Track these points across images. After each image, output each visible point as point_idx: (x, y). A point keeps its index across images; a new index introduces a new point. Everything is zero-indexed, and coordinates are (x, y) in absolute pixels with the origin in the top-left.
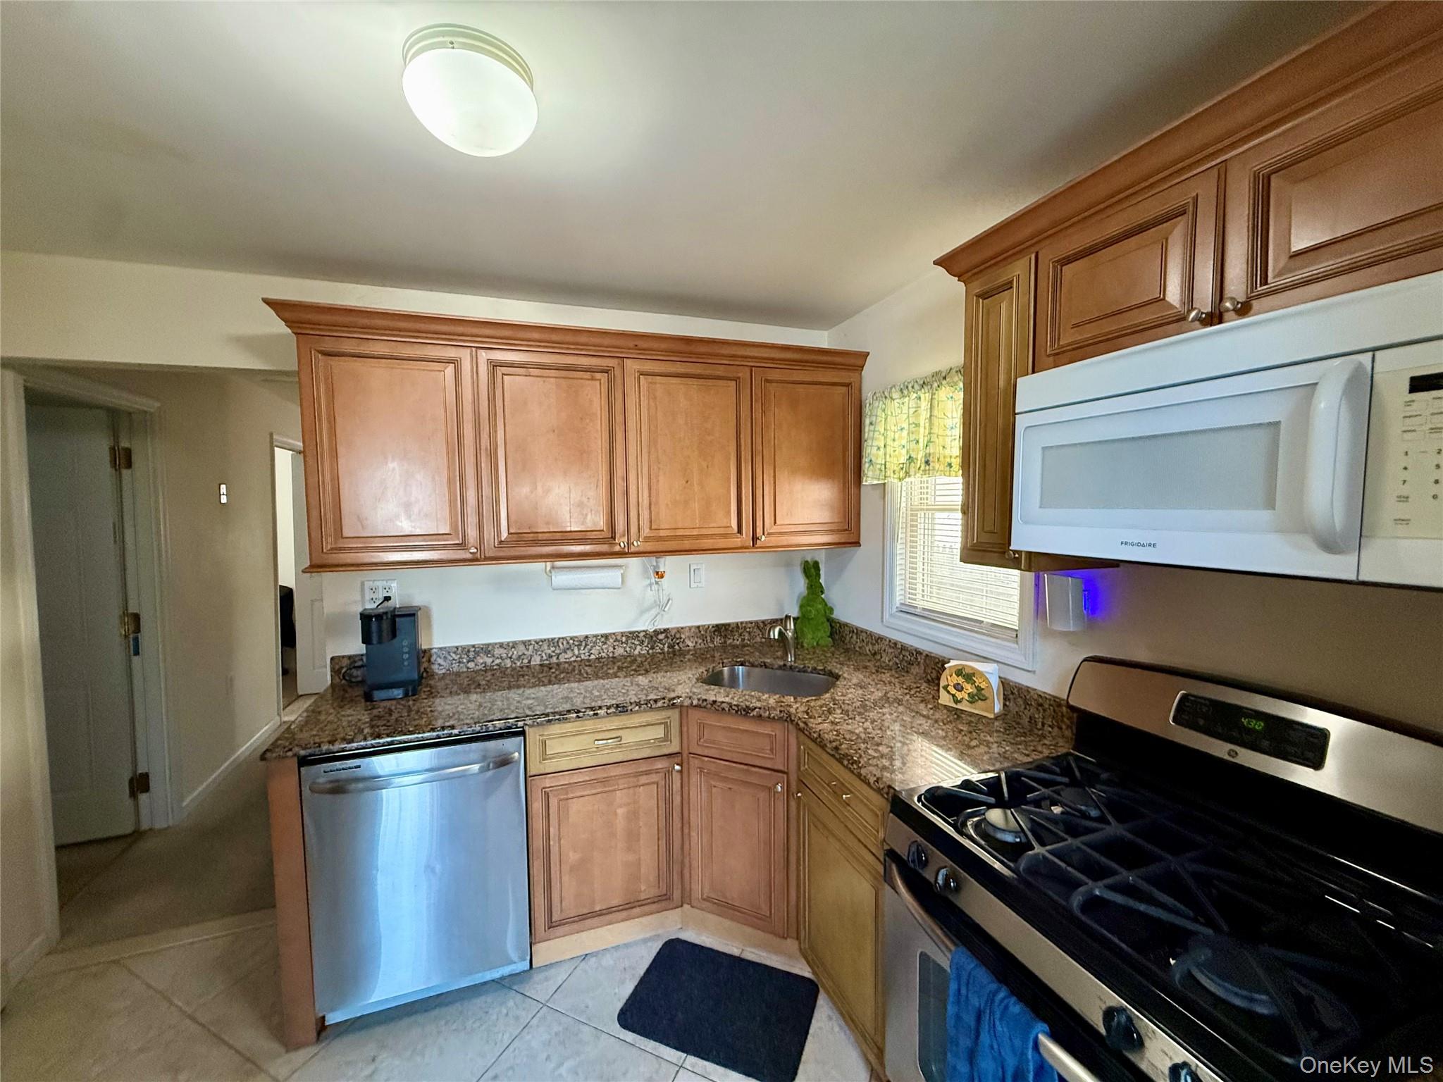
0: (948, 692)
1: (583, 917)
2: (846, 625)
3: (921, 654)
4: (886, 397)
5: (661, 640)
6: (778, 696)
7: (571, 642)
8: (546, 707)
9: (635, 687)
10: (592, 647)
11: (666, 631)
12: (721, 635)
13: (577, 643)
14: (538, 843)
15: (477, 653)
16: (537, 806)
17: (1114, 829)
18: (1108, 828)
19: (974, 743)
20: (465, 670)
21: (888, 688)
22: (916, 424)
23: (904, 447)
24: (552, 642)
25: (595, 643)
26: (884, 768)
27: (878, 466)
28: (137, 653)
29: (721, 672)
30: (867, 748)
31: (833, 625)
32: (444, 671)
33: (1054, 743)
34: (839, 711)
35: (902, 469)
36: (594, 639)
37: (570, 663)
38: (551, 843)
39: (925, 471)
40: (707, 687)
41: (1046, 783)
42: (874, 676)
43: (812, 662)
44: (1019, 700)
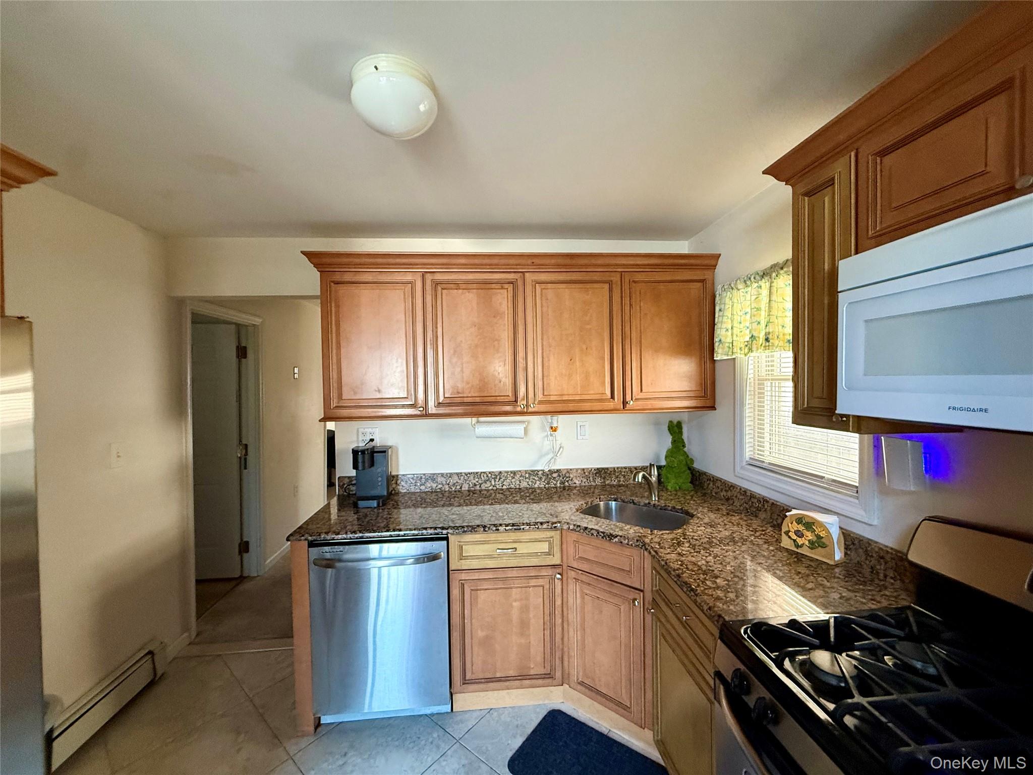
0: (790, 537)
1: (489, 680)
2: (705, 473)
3: (767, 502)
4: (732, 288)
5: (555, 478)
6: (637, 527)
7: (490, 475)
8: (464, 521)
9: (529, 512)
10: (504, 480)
11: (558, 471)
12: (601, 477)
13: (493, 477)
14: (456, 619)
15: (427, 480)
16: (455, 592)
17: (950, 691)
18: (942, 689)
19: (810, 586)
20: (419, 491)
21: (735, 528)
22: (757, 309)
23: (748, 328)
24: (477, 475)
25: (506, 477)
26: (718, 599)
27: (727, 345)
28: (245, 468)
29: (598, 506)
30: (705, 579)
31: (694, 473)
32: (405, 491)
33: (895, 594)
34: (687, 545)
35: (746, 346)
36: (506, 474)
37: (488, 491)
38: (466, 621)
39: (765, 347)
40: (582, 516)
41: (877, 633)
42: (725, 518)
43: (673, 502)
44: (861, 550)
